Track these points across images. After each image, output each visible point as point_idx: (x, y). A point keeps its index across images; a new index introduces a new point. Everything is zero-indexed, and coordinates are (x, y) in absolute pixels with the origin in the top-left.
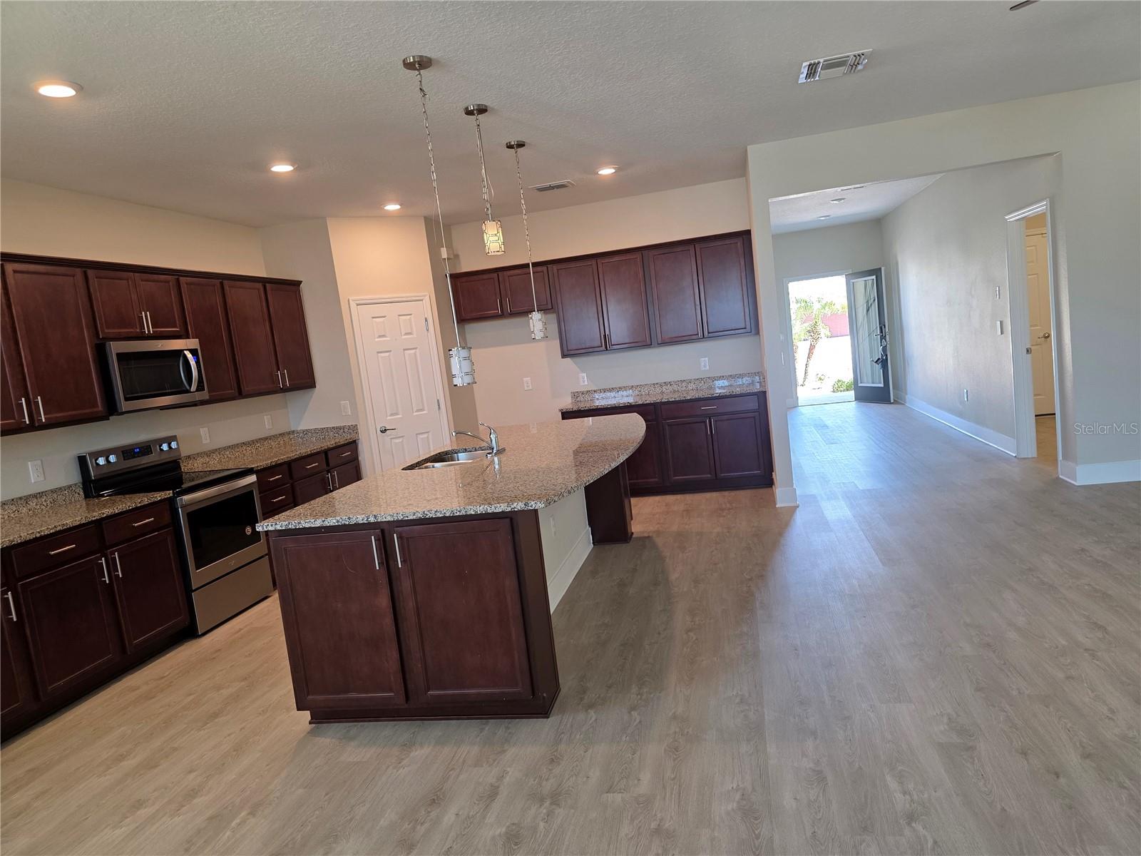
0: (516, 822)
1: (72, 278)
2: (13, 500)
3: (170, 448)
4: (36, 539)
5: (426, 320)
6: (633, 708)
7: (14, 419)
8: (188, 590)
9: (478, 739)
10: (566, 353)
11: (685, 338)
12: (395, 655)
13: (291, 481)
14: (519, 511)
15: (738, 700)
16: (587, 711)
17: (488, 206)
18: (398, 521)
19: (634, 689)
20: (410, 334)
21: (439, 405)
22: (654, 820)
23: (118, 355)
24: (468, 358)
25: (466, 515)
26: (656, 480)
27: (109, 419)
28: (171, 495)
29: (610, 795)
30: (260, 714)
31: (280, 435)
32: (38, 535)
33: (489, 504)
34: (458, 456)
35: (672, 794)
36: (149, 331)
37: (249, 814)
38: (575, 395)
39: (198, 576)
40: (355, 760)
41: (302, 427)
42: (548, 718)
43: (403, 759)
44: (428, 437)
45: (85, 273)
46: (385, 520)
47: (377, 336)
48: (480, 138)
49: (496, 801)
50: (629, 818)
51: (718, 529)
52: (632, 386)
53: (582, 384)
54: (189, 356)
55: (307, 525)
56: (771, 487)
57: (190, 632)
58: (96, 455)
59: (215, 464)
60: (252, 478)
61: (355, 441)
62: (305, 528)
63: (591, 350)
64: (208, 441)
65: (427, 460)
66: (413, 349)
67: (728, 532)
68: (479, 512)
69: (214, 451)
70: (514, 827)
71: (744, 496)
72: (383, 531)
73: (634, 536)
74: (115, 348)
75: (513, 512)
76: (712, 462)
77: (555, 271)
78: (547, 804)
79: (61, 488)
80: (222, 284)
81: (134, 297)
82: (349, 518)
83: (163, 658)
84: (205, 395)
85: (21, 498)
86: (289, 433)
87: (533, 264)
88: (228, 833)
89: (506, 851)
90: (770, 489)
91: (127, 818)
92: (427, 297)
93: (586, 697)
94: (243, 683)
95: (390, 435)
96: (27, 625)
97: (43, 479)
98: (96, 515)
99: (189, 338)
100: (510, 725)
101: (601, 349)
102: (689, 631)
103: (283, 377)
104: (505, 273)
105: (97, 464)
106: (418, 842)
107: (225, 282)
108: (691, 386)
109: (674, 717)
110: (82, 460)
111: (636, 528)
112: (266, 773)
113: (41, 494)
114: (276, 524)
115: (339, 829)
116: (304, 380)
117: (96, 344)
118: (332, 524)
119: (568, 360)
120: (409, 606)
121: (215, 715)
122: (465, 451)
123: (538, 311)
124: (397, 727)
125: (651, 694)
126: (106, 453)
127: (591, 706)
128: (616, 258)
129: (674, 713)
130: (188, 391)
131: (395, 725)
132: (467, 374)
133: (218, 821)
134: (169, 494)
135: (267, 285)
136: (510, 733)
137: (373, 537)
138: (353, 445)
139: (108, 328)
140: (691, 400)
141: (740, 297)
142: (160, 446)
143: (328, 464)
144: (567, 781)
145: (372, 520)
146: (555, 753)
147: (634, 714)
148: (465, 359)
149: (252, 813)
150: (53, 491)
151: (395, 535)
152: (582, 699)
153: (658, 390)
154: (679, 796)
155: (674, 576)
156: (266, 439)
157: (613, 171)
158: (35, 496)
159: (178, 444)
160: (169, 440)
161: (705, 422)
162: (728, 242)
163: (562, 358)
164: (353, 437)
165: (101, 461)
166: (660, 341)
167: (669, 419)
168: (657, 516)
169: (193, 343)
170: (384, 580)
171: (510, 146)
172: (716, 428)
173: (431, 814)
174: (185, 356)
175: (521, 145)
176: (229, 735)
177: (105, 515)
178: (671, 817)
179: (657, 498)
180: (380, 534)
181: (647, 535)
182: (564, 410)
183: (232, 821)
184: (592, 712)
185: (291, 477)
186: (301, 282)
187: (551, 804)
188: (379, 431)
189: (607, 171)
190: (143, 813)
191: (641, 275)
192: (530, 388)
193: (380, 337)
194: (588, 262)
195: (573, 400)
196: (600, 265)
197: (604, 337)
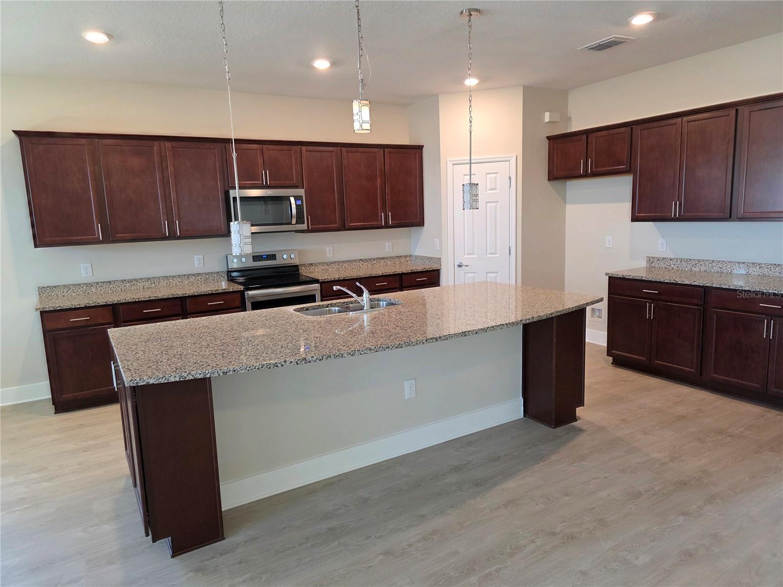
2: (179, 276)
3: (290, 257)
5: (510, 178)
7: (162, 232)
10: (635, 216)
20: (494, 189)
21: (510, 252)
23: (242, 198)
28: (242, 289)
31: (397, 257)
36: (266, 183)
38: (650, 260)
45: (224, 146)
53: (660, 249)
54: (292, 199)
59: (333, 271)
60: (317, 286)
61: (439, 270)
63: (660, 216)
66: (495, 202)
69: (333, 263)
79: (212, 273)
81: (260, 161)
84: (304, 227)
85: (185, 275)
93: (215, 559)
95: (465, 270)
97: (202, 265)
98: (180, 294)
99: (298, 188)
103: (387, 217)
105: (233, 262)
107: (344, 149)
110: (227, 258)
113: (198, 274)
117: (225, 191)
127: (200, 570)
130: (289, 224)
134: (240, 288)
135: (386, 149)
142: (283, 256)
155: (506, 485)
156: (383, 259)
157: (651, 18)
158: (194, 275)
163: (631, 221)
164: (434, 267)
165: (236, 260)
169: (300, 192)
174: (290, 201)
177: (187, 295)
186: (423, 147)
188: (456, 266)
189: (642, 20)
192: (611, 246)
194: (674, 121)
195: (648, 265)
196: (685, 124)
197: (676, 204)
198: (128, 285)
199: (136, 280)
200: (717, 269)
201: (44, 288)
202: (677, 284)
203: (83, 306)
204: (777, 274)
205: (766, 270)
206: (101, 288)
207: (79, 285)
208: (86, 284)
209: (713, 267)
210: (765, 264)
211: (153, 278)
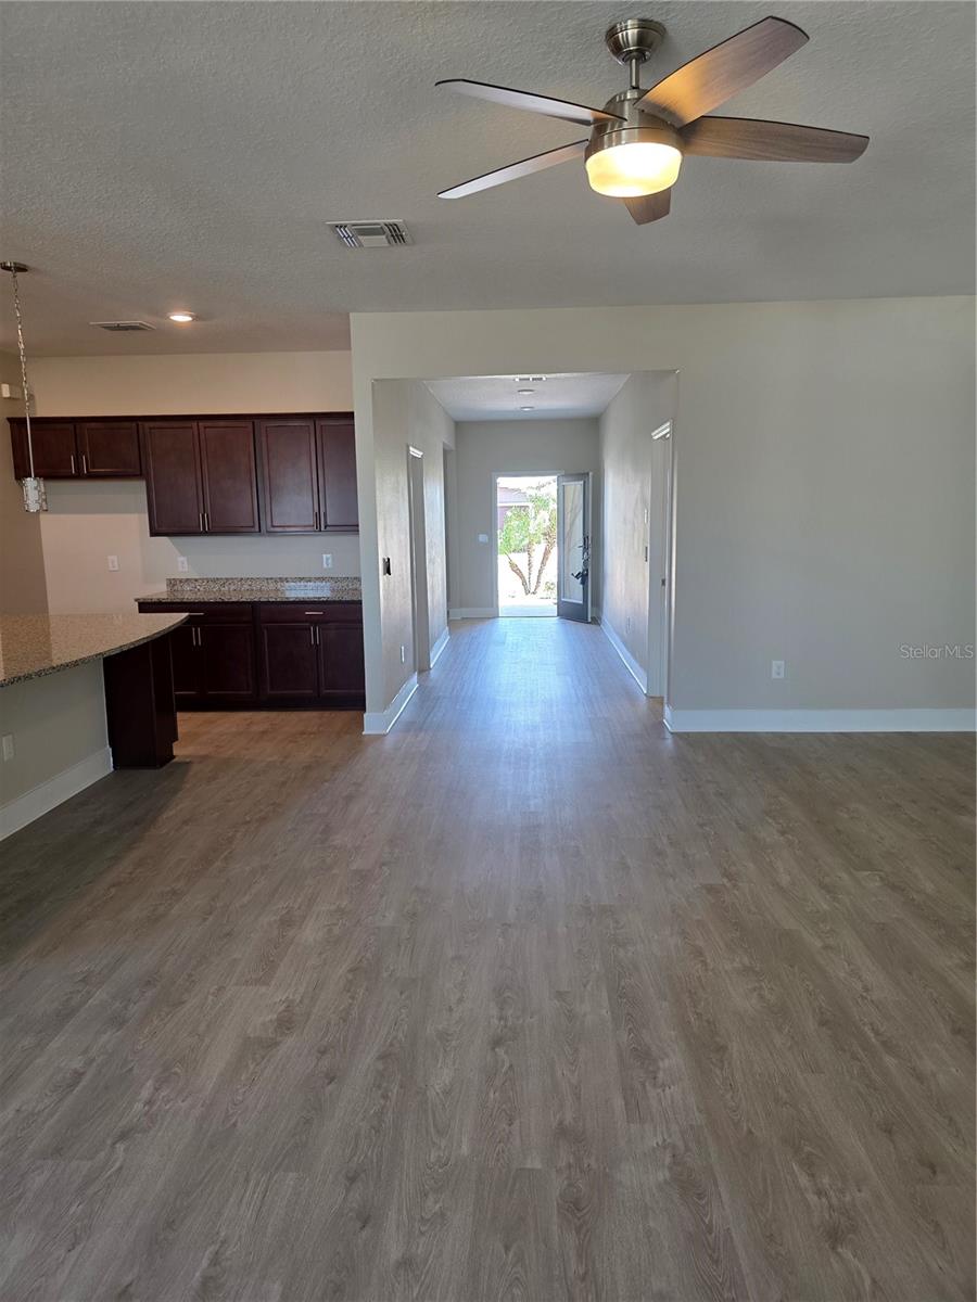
10: (155, 529)
11: (297, 529)
26: (249, 692)
38: (172, 583)
51: (274, 758)
52: (241, 579)
53: (180, 569)
63: (186, 530)
67: (282, 762)
73: (173, 761)
76: (316, 677)
87: (32, 419)
101: (199, 530)
108: (310, 586)
111: (179, 750)
123: (35, 476)
128: (222, 424)
140: (295, 603)
153: (272, 586)
157: (190, 319)
161: (310, 629)
163: (151, 535)
166: (269, 529)
167: (268, 622)
168: (225, 737)
171: (5, 268)
172: (321, 637)
175: (21, 268)
182: (141, 600)
189: (181, 318)
191: (251, 448)
192: (116, 569)
194: (188, 424)
195: (169, 587)
196: (202, 430)
197: (203, 516)
200: (246, 587)
202: (224, 603)
209: (242, 585)
210: (289, 578)
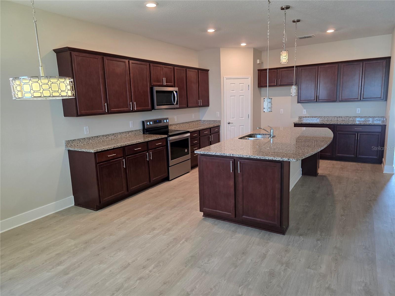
0: (273, 269)
1: (146, 66)
2: (125, 132)
3: (166, 121)
4: (132, 145)
5: (249, 86)
6: (318, 240)
7: (128, 108)
8: (168, 166)
9: (259, 236)
10: (299, 101)
11: (352, 100)
12: (233, 201)
13: (199, 137)
14: (285, 161)
15: (364, 247)
16: (299, 236)
17: (284, 45)
18: (240, 157)
19: (319, 233)
20: (242, 90)
21: (249, 116)
22: (327, 284)
23: (156, 91)
24: (271, 102)
25: (265, 159)
26: (330, 154)
27: (152, 111)
29: (309, 269)
30: (188, 209)
31: (197, 121)
32: (132, 144)
33: (274, 157)
34: (257, 136)
35: (334, 276)
36: (165, 84)
37: (185, 241)
38: (300, 118)
39: (171, 162)
40: (217, 232)
41: (203, 119)
42: (284, 235)
43: (233, 236)
44: (243, 127)
45: (150, 64)
46: (236, 156)
47: (231, 90)
48: (285, 19)
49: (265, 259)
50: (317, 280)
51: (356, 178)
52: (325, 117)
53: (304, 114)
54: (175, 93)
55: (210, 154)
56: (381, 164)
57: (167, 179)
58: (147, 121)
59: (177, 128)
60: (189, 134)
61: (219, 126)
62: (209, 155)
63: (310, 101)
64: (176, 121)
65: (246, 136)
66: (243, 96)
67: (361, 180)
68: (270, 159)
69: (178, 124)
70: (272, 270)
71: (368, 166)
72: (234, 160)
73: (319, 174)
74: (156, 89)
75: (283, 161)
76: (356, 151)
77: (300, 70)
78: (284, 266)
79: (137, 130)
80: (186, 69)
81: (162, 73)
82: (224, 154)
83: (160, 185)
84: (178, 106)
85: (127, 132)
86: (199, 121)
87: (296, 66)
88: (179, 245)
89: (269, 278)
90: (380, 165)
91: (151, 232)
92: (250, 78)
93: (299, 231)
94: (182, 198)
95: (231, 125)
96: (127, 169)
97: (133, 127)
98: (147, 140)
99: (175, 87)
100: (270, 234)
101: (314, 101)
102: (342, 216)
103: (200, 102)
104: (280, 70)
105: (147, 124)
106: (239, 265)
107: (187, 69)
108: (351, 119)
109: (336, 247)
110: (143, 122)
111: (320, 171)
112: (190, 229)
113: (132, 131)
114: (201, 152)
115: (212, 253)
116: (206, 104)
117: (151, 87)
118: (218, 155)
119: (299, 104)
120: (240, 186)
121: (175, 207)
122: (260, 134)
123: (294, 85)
124: (231, 224)
125: (326, 236)
126: (150, 121)
127: (301, 235)
128: (327, 66)
129: (336, 246)
130: (173, 104)
131: (230, 224)
132: (269, 108)
133: (176, 240)
134: (166, 136)
135: (199, 71)
136: (270, 237)
137: (231, 161)
138: (218, 127)
139: (154, 82)
140: (351, 125)
141: (380, 85)
142: (164, 121)
143: (210, 133)
144: (292, 260)
145: (231, 155)
146: (287, 249)
147: (319, 242)
148: (269, 102)
149: (186, 240)
150: (135, 131)
151: (239, 162)
152: (297, 231)
153: (336, 119)
154: (338, 278)
155: (336, 193)
156: (193, 122)
157: (333, 31)
159: (169, 121)
160: (166, 119)
161: (355, 134)
162: (379, 61)
163: (298, 103)
164: (219, 124)
165: (148, 123)
166: (340, 100)
167: (340, 131)
168: (329, 168)
169: (176, 89)
170: (233, 176)
171: (294, 22)
172: (360, 137)
173: (243, 257)
174: (174, 93)
175: (298, 21)
176: (179, 214)
177: (149, 140)
178: (334, 285)
179: (329, 161)
180: (233, 161)
181: (324, 175)
182: (295, 123)
183: (180, 241)
184: (301, 237)
185: (199, 135)
186: (209, 70)
187: (286, 266)
188: (227, 123)
189: (330, 31)
190: (156, 232)
191: (336, 73)
192: (283, 113)
193: (232, 91)
194: (315, 67)
195: (299, 120)
196: (319, 68)
197: (316, 97)
198: (105, 138)
199: (108, 135)
200: (326, 119)
201: (69, 141)
203: (112, 148)
204: (347, 120)
205: (344, 118)
206: (94, 140)
207: (84, 139)
208: (87, 138)
209: (325, 119)
210: (343, 117)
211: (115, 133)
